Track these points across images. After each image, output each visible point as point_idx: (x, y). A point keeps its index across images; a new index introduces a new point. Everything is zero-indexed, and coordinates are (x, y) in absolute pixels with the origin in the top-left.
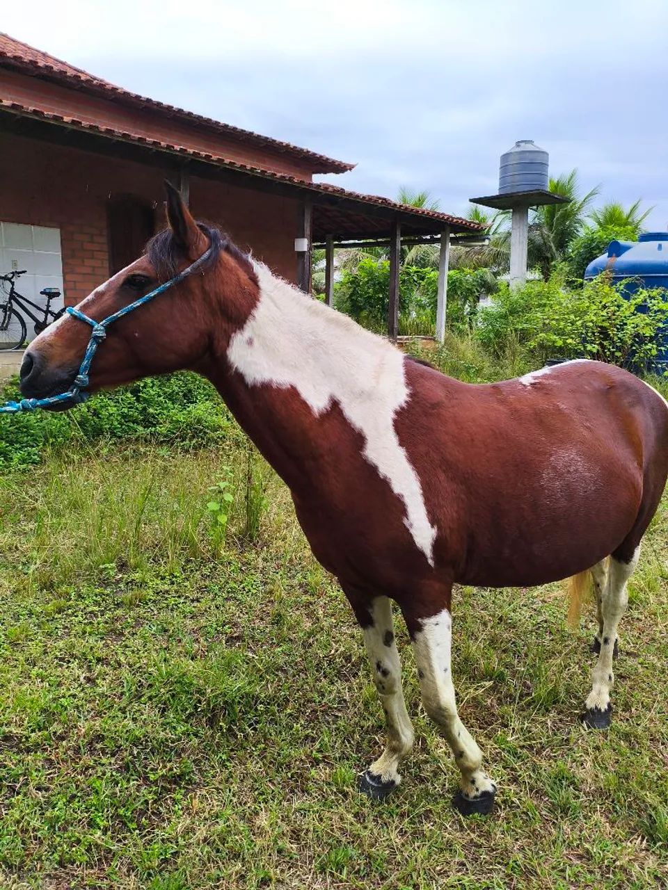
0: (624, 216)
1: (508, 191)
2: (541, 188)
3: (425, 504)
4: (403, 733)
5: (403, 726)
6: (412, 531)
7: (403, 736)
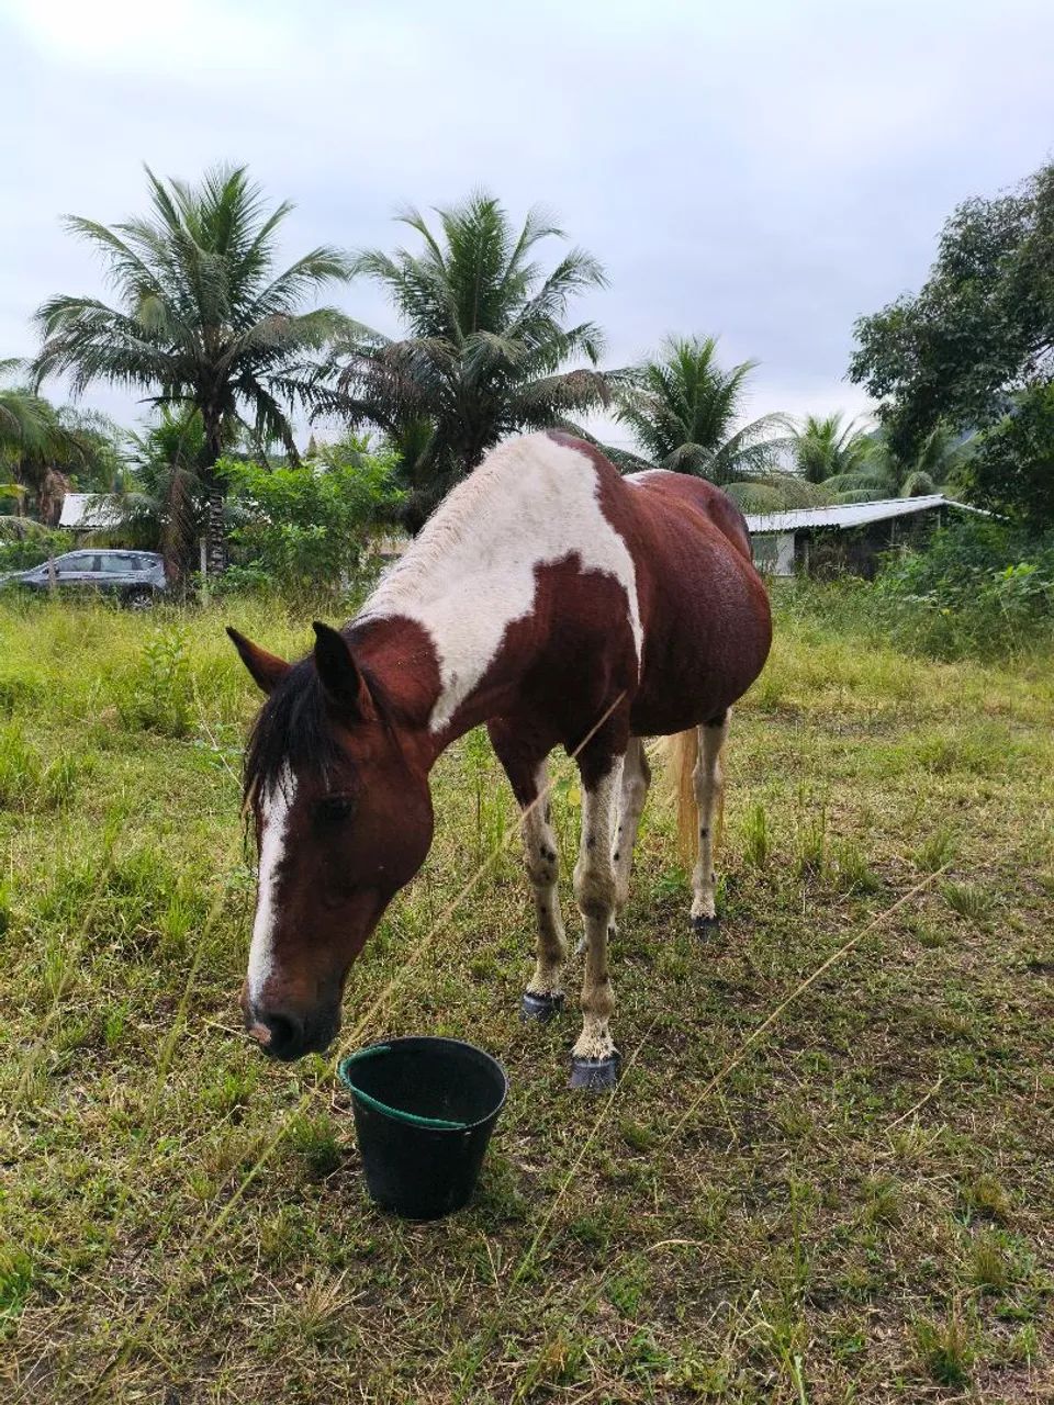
3: (638, 596)
6: (634, 629)
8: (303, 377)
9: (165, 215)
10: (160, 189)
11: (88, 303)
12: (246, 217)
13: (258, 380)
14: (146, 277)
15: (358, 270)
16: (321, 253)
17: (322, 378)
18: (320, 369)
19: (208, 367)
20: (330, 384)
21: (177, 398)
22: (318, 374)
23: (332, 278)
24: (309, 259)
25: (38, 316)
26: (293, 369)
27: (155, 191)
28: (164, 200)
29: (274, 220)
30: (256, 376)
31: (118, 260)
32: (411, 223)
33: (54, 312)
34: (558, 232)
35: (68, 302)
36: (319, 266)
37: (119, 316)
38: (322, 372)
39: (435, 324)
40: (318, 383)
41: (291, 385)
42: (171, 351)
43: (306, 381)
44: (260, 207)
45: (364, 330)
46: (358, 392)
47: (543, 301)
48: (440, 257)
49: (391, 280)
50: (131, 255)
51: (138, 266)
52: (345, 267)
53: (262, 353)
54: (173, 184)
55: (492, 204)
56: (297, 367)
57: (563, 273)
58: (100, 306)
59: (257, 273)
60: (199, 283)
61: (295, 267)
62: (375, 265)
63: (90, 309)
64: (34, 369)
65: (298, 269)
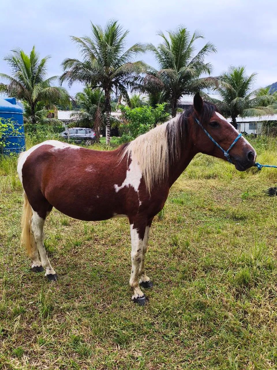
9: (95, 35)
10: (95, 28)
11: (74, 60)
12: (118, 35)
15: (147, 49)
16: (137, 45)
19: (107, 78)
20: (138, 82)
23: (141, 52)
24: (134, 46)
26: (128, 78)
27: (93, 29)
28: (95, 31)
30: (119, 80)
31: (82, 48)
32: (161, 36)
33: (66, 63)
34: (202, 37)
35: (70, 60)
36: (137, 49)
38: (136, 79)
40: (135, 82)
41: (128, 82)
43: (132, 81)
47: (198, 57)
48: (169, 46)
49: (155, 52)
50: (87, 47)
51: (88, 50)
52: (144, 48)
53: (121, 74)
55: (185, 29)
56: (130, 78)
57: (205, 49)
58: (78, 61)
59: (119, 51)
62: (151, 48)
63: (75, 62)
64: (60, 79)
65: (131, 50)
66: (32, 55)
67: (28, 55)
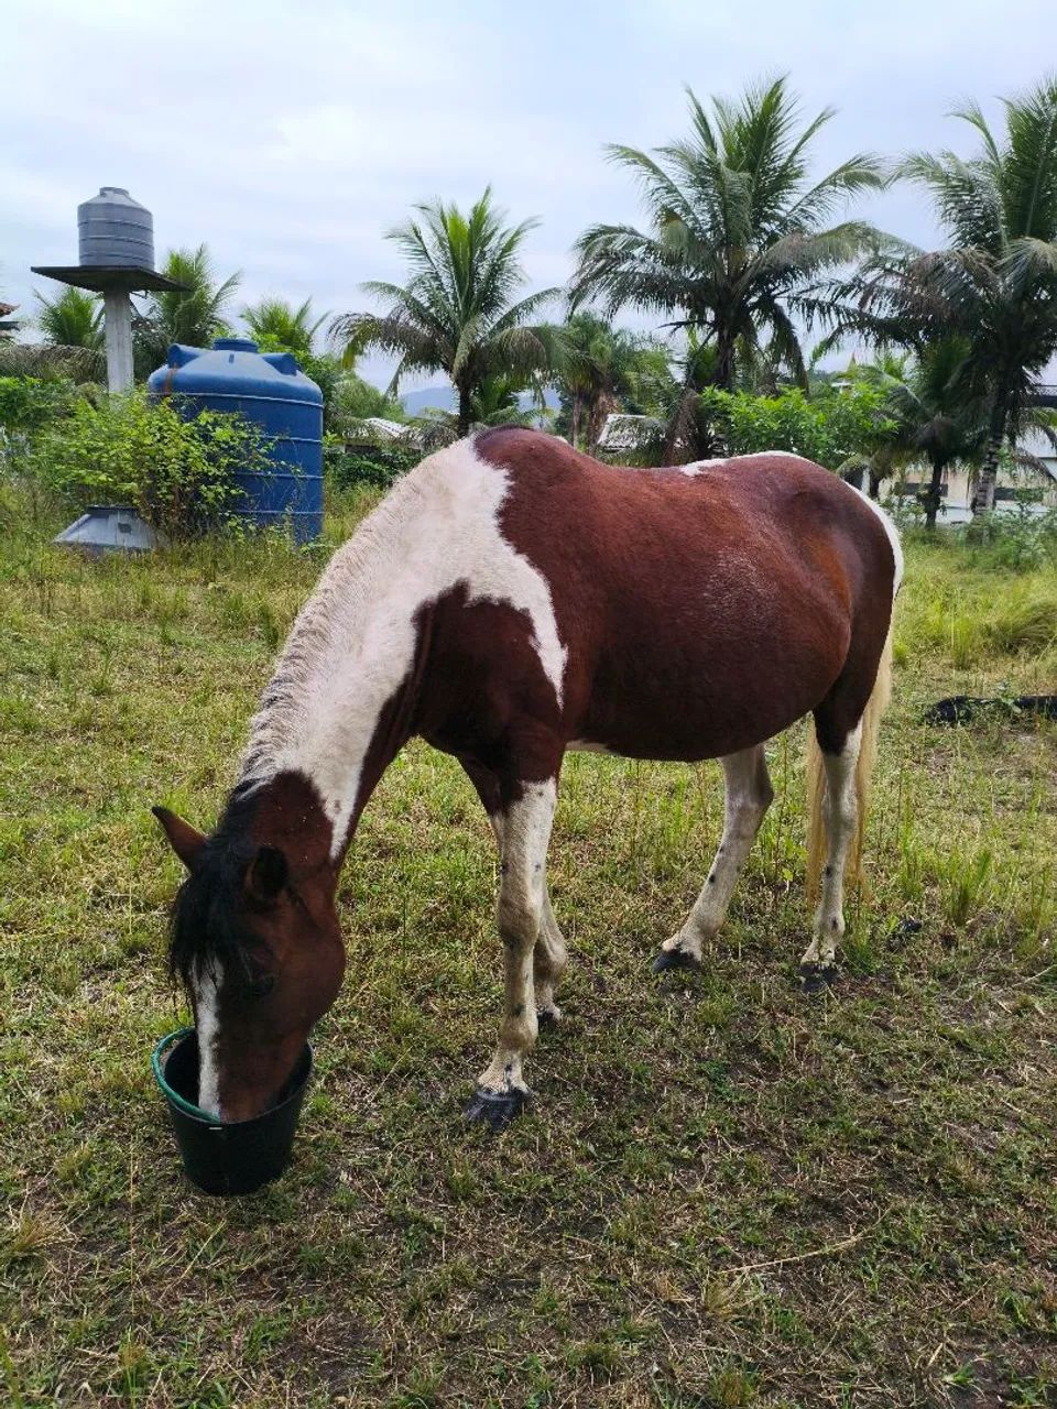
0: (290, 322)
1: (93, 262)
2: (139, 263)
3: (556, 615)
4: (551, 948)
5: (551, 939)
6: (541, 653)
7: (551, 953)
8: (825, 296)
9: (703, 135)
10: (699, 109)
11: (622, 230)
12: (786, 125)
13: (777, 301)
14: (677, 200)
15: (899, 176)
16: (858, 162)
17: (845, 296)
18: (843, 288)
19: (726, 290)
20: (852, 302)
21: (702, 322)
22: (841, 292)
23: (867, 188)
24: (845, 168)
25: (575, 248)
26: (812, 288)
27: (695, 110)
28: (703, 121)
29: (812, 130)
30: (775, 297)
31: (653, 184)
32: (966, 117)
33: (589, 241)
35: (605, 230)
36: (854, 176)
37: (649, 242)
38: (845, 291)
39: (978, 231)
40: (840, 302)
41: (811, 305)
42: (692, 275)
43: (828, 299)
44: (798, 117)
45: (893, 241)
46: (883, 310)
48: (996, 154)
49: (935, 184)
50: (662, 177)
51: (671, 189)
52: (881, 174)
53: (783, 273)
54: (714, 100)
56: (820, 285)
58: (633, 232)
59: (791, 187)
60: (728, 202)
61: (830, 178)
62: (920, 169)
63: (623, 236)
64: (571, 297)
65: (832, 181)
66: (479, 216)
67: (466, 215)
